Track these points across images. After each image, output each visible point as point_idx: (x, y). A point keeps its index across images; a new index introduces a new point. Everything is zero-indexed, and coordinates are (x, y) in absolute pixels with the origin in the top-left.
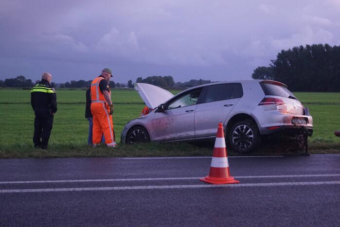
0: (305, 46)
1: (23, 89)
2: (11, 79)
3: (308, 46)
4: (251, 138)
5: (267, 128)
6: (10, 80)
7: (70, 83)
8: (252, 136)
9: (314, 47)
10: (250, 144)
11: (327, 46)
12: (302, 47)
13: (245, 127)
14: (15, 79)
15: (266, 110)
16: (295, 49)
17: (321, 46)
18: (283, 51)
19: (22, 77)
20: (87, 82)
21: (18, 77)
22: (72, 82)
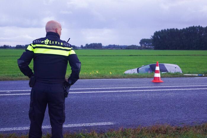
0: (166, 29)
3: (168, 29)
9: (171, 29)
11: (177, 29)
12: (165, 30)
16: (162, 31)
17: (174, 29)
18: (156, 32)
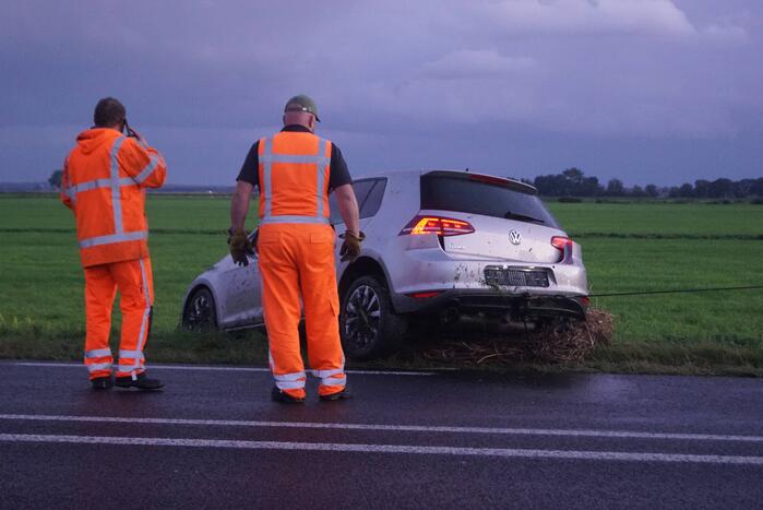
1: (562, 201)
2: (550, 177)
4: (377, 318)
5: (407, 294)
6: (546, 178)
7: (694, 187)
8: (377, 313)
10: (373, 334)
13: (366, 292)
14: (559, 176)
15: (408, 249)
19: (575, 172)
20: (737, 184)
21: (566, 173)
22: (697, 182)
